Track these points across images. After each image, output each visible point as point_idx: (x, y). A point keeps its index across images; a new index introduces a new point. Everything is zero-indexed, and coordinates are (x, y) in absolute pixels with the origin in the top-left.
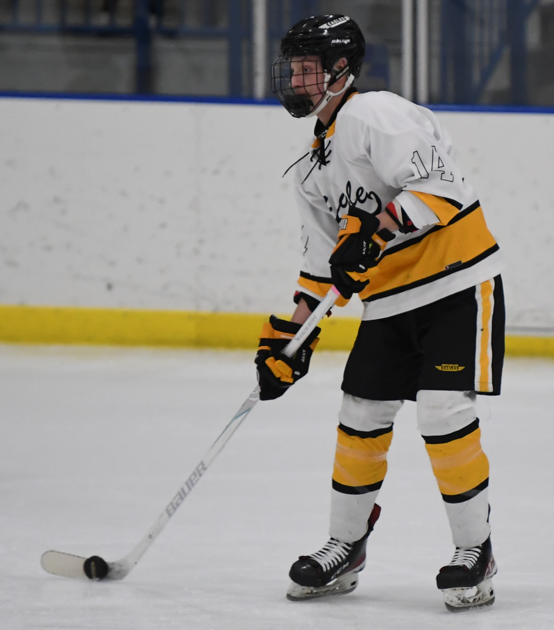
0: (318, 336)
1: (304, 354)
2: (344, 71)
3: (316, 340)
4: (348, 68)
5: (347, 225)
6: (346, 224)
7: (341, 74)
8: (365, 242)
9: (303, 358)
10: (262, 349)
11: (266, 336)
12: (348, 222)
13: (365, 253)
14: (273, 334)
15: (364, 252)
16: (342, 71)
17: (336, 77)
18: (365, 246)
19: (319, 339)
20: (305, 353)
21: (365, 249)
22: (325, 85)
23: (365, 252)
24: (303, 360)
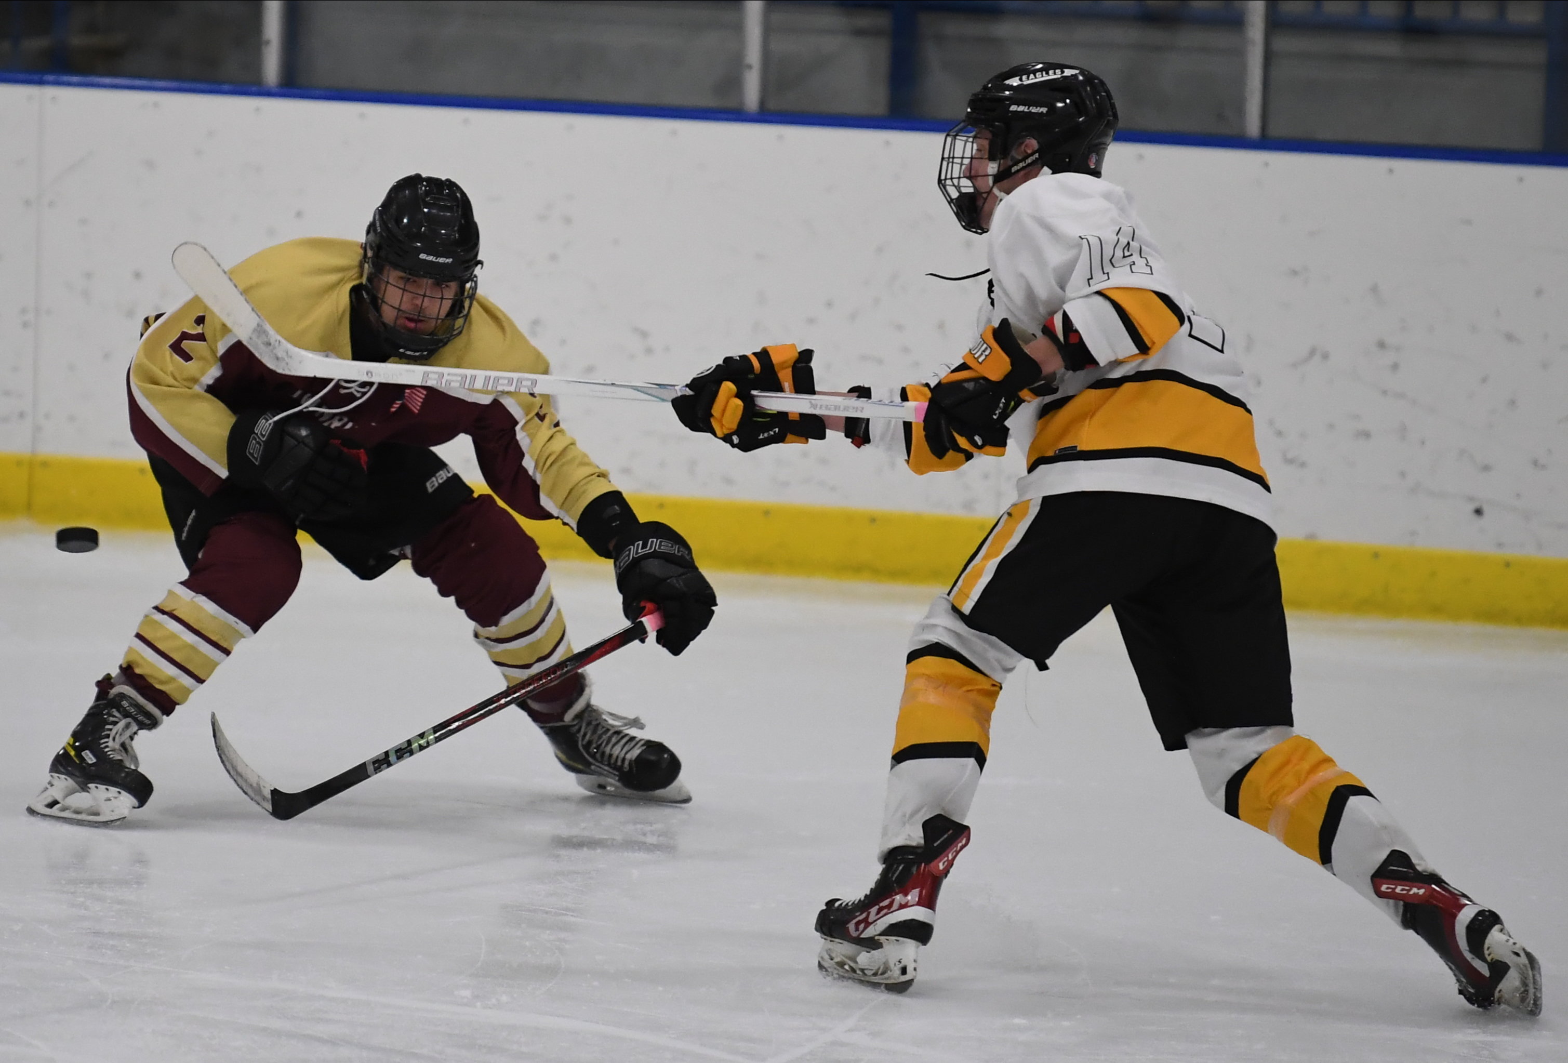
0: (810, 440)
1: (772, 433)
2: (1029, 161)
3: (803, 439)
4: (1037, 155)
5: (987, 359)
6: (986, 356)
7: (1021, 165)
8: (1005, 399)
9: (766, 435)
10: (752, 361)
11: (776, 359)
12: (991, 354)
13: (997, 418)
14: (783, 365)
15: (995, 414)
16: (1024, 159)
17: (1011, 170)
18: (1001, 405)
19: (807, 442)
20: (775, 432)
21: (1000, 411)
22: (990, 180)
23: (997, 415)
24: (761, 437)
